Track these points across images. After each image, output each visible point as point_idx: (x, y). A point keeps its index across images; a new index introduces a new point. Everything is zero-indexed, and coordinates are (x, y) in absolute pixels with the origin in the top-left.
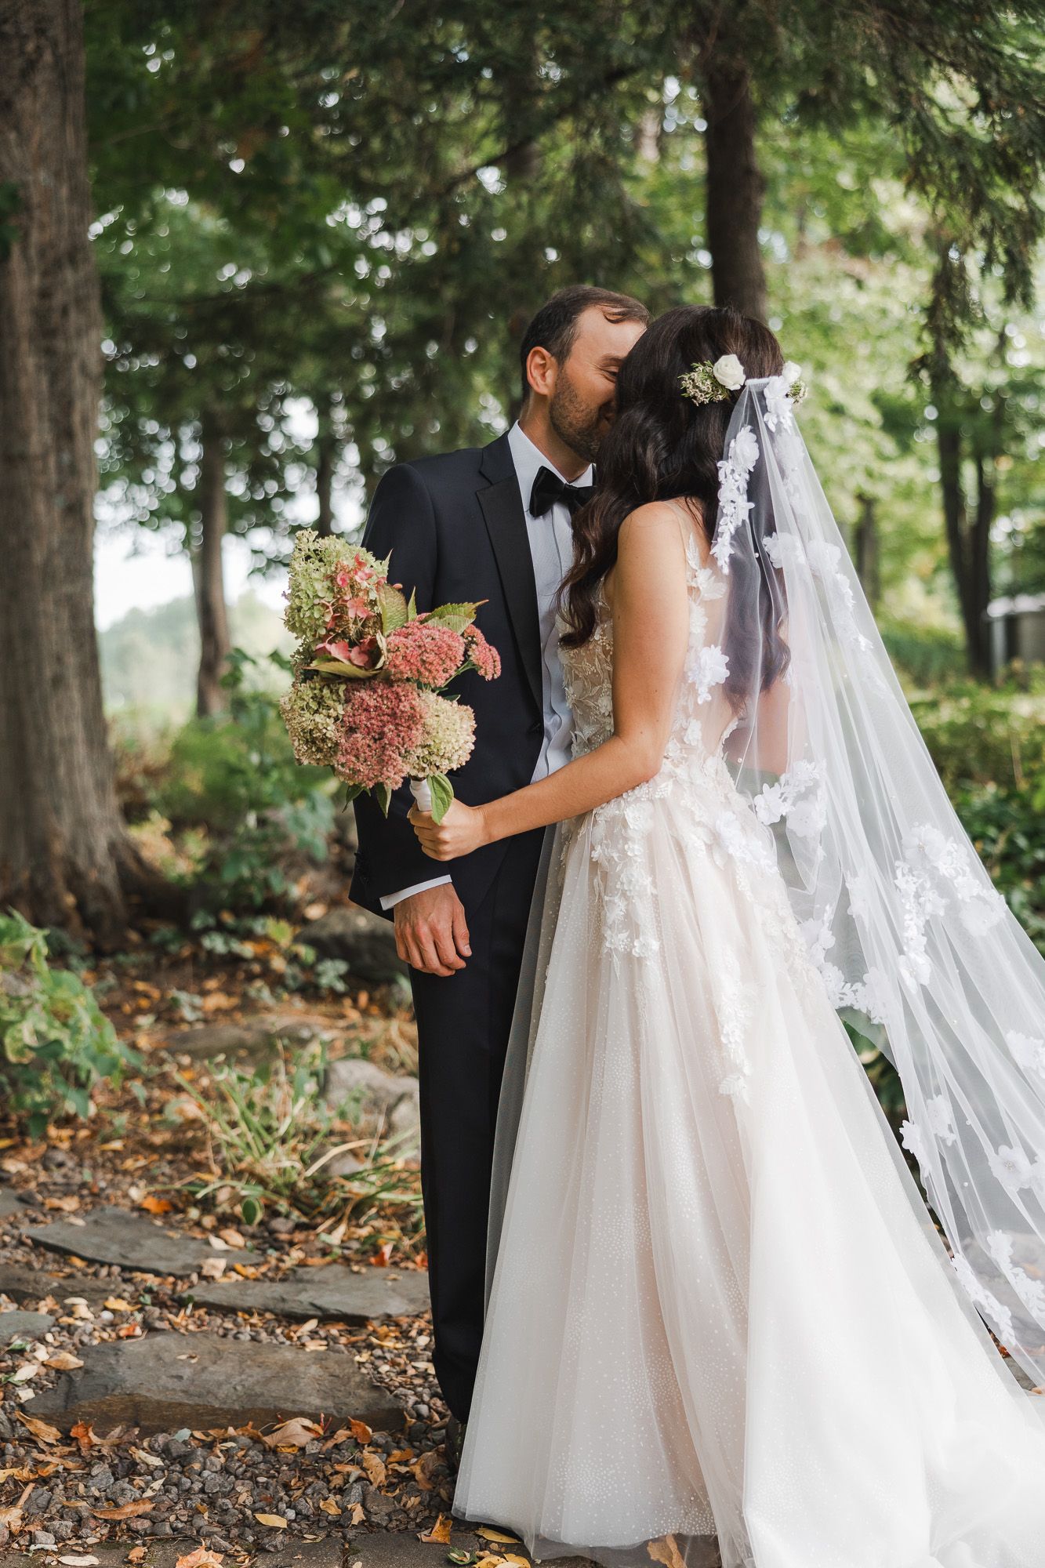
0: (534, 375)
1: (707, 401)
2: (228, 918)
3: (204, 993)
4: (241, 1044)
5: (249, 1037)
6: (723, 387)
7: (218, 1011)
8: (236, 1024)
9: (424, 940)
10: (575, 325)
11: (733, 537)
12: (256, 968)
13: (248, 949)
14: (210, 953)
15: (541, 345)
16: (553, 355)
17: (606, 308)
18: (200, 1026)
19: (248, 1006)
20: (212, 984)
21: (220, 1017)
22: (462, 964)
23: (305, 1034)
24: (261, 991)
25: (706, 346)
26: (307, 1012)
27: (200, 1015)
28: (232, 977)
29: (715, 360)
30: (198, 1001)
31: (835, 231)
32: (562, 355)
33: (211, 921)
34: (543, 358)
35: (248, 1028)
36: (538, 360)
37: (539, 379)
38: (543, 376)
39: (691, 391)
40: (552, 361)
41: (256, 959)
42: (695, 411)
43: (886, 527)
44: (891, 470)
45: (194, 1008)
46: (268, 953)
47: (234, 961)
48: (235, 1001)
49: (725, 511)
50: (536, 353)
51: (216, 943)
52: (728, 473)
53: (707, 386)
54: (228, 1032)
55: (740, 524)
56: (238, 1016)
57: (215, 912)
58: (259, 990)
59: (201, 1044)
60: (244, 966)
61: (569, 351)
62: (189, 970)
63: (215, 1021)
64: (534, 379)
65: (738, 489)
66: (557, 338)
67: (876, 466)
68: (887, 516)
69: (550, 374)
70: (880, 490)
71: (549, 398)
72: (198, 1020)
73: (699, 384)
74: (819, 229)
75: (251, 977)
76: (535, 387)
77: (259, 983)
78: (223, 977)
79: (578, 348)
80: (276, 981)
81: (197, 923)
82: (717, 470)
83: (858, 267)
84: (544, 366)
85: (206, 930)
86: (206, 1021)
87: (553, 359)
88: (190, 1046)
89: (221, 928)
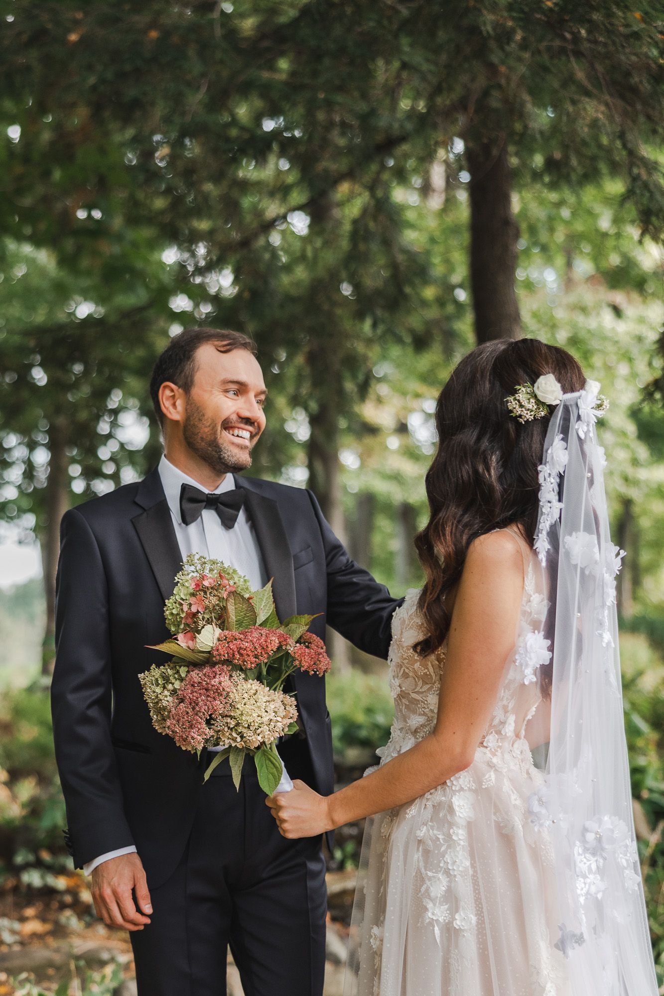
0: (166, 405)
1: (532, 417)
2: (46, 856)
3: (23, 920)
4: (51, 964)
5: (57, 958)
6: (543, 404)
7: (34, 935)
8: (47, 946)
9: (108, 900)
10: (193, 360)
11: (548, 534)
12: (68, 899)
13: (61, 883)
14: (29, 886)
15: (168, 380)
16: (179, 387)
17: (216, 343)
18: (17, 948)
19: (59, 931)
20: (30, 912)
21: (35, 940)
22: (148, 921)
23: (105, 956)
24: (71, 920)
25: (521, 372)
26: (108, 938)
27: (17, 938)
28: (47, 906)
29: (533, 382)
30: (17, 926)
31: (598, 268)
32: (187, 386)
33: (31, 858)
34: (172, 391)
35: (57, 950)
36: (168, 393)
37: (171, 409)
38: (174, 405)
39: (518, 411)
40: (178, 391)
41: (68, 891)
42: (521, 428)
43: (645, 523)
44: (643, 474)
45: (13, 932)
46: (78, 886)
47: (48, 892)
48: (48, 927)
49: (544, 510)
50: (165, 387)
51: (33, 878)
52: (547, 476)
53: (532, 405)
54: (40, 953)
55: (554, 522)
56: (51, 941)
57: (34, 848)
58: (68, 918)
59: (16, 963)
60: (59, 897)
61: (192, 382)
62: (10, 899)
63: (30, 943)
64: (167, 409)
65: (553, 490)
66: (180, 373)
67: (630, 471)
68: (645, 512)
69: (179, 403)
70: (633, 493)
71: (181, 422)
72: (15, 943)
73: (525, 403)
74: (584, 266)
75: (63, 906)
76: (169, 415)
77: (68, 913)
78: (40, 905)
79: (200, 378)
80: (82, 910)
81: (19, 859)
82: (537, 473)
83: (619, 297)
84: (173, 397)
85: (27, 866)
86: (22, 943)
87: (180, 390)
88: (8, 964)
89: (39, 864)
